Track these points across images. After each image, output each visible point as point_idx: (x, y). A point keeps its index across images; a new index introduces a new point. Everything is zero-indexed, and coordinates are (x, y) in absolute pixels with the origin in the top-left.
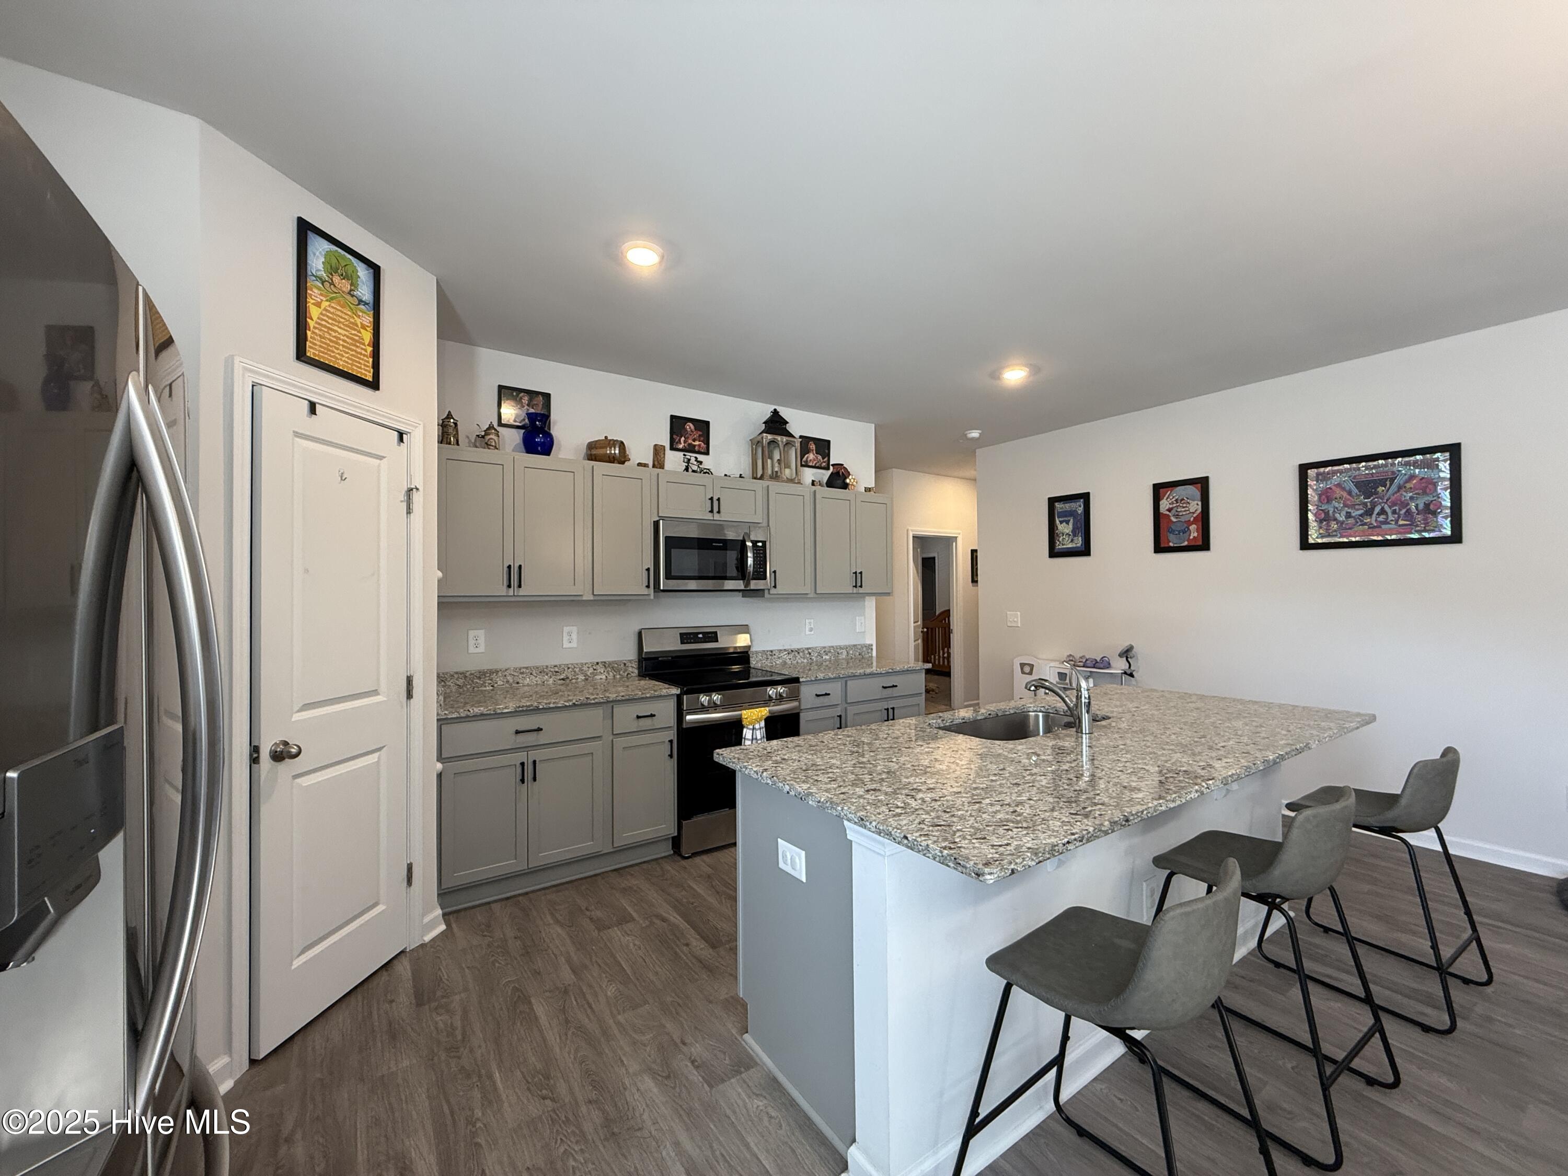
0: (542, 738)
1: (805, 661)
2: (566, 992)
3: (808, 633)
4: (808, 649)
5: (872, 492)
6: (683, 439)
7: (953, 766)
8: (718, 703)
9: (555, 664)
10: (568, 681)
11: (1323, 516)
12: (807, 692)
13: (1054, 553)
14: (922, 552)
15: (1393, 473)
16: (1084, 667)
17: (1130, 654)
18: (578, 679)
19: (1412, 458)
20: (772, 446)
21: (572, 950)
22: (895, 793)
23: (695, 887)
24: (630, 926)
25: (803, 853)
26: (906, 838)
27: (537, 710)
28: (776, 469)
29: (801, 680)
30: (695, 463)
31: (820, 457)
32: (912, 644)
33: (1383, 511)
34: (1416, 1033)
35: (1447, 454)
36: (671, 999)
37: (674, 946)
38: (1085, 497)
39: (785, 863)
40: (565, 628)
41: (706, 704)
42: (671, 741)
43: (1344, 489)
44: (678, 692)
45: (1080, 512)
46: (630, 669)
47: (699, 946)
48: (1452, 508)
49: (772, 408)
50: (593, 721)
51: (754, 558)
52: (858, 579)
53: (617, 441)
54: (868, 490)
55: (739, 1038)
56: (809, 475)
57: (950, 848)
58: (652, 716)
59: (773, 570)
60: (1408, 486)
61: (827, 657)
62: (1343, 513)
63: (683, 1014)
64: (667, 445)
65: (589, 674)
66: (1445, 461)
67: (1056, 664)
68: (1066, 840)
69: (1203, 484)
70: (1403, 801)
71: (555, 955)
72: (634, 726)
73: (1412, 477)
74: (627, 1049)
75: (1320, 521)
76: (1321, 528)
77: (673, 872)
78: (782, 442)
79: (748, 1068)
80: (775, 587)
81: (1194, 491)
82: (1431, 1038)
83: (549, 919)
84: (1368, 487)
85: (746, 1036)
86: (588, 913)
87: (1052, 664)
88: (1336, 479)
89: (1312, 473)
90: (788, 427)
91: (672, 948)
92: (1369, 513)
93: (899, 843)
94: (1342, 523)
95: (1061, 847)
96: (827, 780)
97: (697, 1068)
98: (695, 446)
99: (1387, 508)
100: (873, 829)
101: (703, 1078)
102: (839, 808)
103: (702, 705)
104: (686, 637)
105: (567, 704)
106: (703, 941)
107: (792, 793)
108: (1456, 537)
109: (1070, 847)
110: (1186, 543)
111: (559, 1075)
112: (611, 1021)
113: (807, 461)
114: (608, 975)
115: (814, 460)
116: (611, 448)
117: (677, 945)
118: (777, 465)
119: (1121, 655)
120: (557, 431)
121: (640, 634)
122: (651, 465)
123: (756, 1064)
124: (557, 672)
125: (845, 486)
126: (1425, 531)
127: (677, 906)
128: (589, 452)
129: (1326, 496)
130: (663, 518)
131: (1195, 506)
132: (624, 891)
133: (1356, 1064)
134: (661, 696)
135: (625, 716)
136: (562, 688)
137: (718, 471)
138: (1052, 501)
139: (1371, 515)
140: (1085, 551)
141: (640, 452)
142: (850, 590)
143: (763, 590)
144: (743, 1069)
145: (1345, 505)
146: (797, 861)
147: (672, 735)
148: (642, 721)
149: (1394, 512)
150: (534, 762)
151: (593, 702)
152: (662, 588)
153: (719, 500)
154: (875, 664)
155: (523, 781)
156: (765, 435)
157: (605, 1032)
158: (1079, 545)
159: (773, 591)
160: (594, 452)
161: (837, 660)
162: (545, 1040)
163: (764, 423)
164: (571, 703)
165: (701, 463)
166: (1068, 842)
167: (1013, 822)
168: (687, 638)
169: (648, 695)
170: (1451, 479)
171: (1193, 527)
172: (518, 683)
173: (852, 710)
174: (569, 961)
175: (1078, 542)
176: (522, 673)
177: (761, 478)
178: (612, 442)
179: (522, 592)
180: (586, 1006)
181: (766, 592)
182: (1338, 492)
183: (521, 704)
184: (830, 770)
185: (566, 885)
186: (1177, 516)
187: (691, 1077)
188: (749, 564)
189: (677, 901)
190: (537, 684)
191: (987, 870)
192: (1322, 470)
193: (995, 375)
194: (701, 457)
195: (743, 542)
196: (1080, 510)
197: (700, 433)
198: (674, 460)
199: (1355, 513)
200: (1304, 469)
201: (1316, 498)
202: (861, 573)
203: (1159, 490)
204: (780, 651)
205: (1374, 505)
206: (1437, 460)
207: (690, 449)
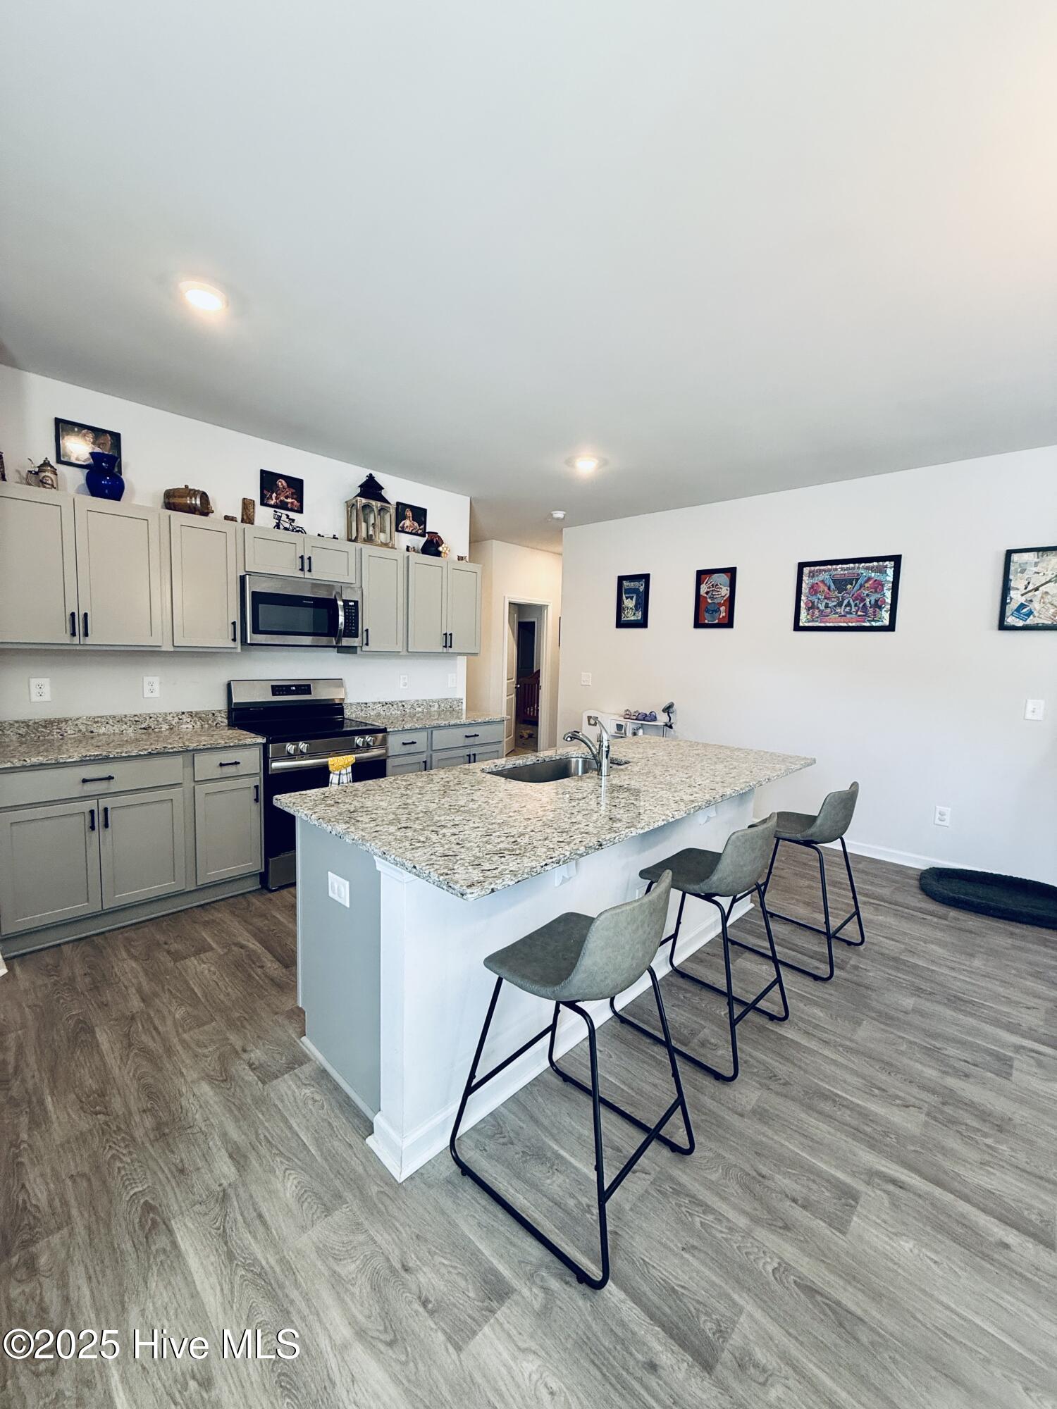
0: (114, 786)
1: (399, 712)
2: (133, 1018)
3: (401, 686)
4: (401, 702)
5: (464, 561)
6: (274, 495)
7: (484, 805)
8: (305, 751)
9: (135, 713)
10: (150, 730)
11: (810, 605)
12: (394, 743)
13: (620, 624)
14: (519, 617)
15: (858, 575)
16: (636, 719)
17: (671, 710)
18: (161, 728)
19: (871, 564)
20: (367, 511)
21: (143, 979)
22: (423, 830)
23: (278, 916)
24: (209, 954)
25: (347, 883)
26: (415, 867)
27: (107, 759)
28: (371, 533)
29: (388, 730)
30: (287, 520)
31: (416, 524)
32: (505, 699)
33: (849, 605)
34: (809, 982)
35: (893, 563)
36: (239, 1015)
37: (249, 969)
38: (646, 578)
39: (334, 893)
40: (145, 678)
41: (292, 752)
42: (256, 787)
43: (825, 585)
44: (264, 741)
45: (641, 590)
46: (220, 719)
47: (272, 966)
48: (891, 605)
49: (368, 472)
50: (172, 769)
51: (345, 616)
52: (448, 640)
53: (198, 491)
54: (460, 558)
55: (298, 1041)
56: (404, 540)
57: (447, 874)
58: (237, 763)
59: (365, 629)
60: (867, 585)
61: (420, 709)
62: (824, 604)
63: (248, 1027)
64: (257, 500)
65: (174, 723)
66: (891, 568)
67: (616, 717)
68: (544, 863)
69: (731, 572)
70: (819, 822)
71: (126, 987)
72: (218, 772)
73: (869, 579)
74: (188, 1061)
75: (808, 609)
76: (808, 614)
77: (258, 903)
78: (377, 507)
79: (301, 1064)
80: (367, 644)
81: (723, 579)
82: (819, 983)
83: (124, 955)
84: (841, 584)
85: (304, 1039)
86: (166, 947)
87: (614, 717)
88: (821, 578)
89: (806, 570)
90: (383, 493)
91: (247, 971)
92: (840, 605)
93: (410, 872)
94: (822, 611)
95: (539, 869)
96: (367, 820)
97: (253, 1070)
98: (287, 503)
99: (851, 602)
100: (392, 861)
101: (258, 1077)
102: (368, 845)
103: (288, 753)
104: (277, 690)
105: (142, 753)
106: (278, 963)
107: (334, 833)
108: (891, 627)
109: (547, 868)
110: (717, 621)
111: (115, 1091)
112: (176, 1040)
113: (403, 527)
114: (178, 1000)
115: (411, 526)
116: (191, 498)
117: (252, 968)
118: (371, 528)
119: (664, 711)
120: (128, 475)
121: (229, 685)
122: (239, 519)
123: (310, 1060)
124: (136, 721)
125: (438, 554)
126: (873, 620)
127: (259, 935)
128: (167, 501)
129: (814, 589)
130: (250, 573)
131: (725, 591)
132: (206, 924)
133: (762, 1004)
134: (246, 745)
135: (207, 765)
136: (144, 737)
137: (312, 530)
138: (621, 579)
139: (841, 606)
140: (643, 624)
141: (226, 502)
142: (440, 649)
143: (356, 647)
144: (296, 1066)
145: (826, 598)
146: (342, 889)
147: (258, 780)
148: (225, 769)
149: (856, 605)
150: (106, 810)
151: (171, 750)
152: (249, 642)
153: (309, 558)
154: (464, 716)
155: (93, 828)
156: (359, 498)
157: (169, 1051)
158: (639, 618)
159: (365, 648)
160: (172, 500)
161: (429, 713)
162: (104, 1064)
163: (360, 486)
164: (146, 752)
165: (293, 521)
166: (546, 865)
167: (509, 850)
168: (279, 691)
169: (232, 744)
170: (893, 582)
171: (723, 608)
172: (92, 732)
173: (436, 756)
174: (139, 990)
175: (639, 616)
176: (97, 722)
177: (355, 540)
178: (192, 492)
179: (89, 640)
180: (152, 1029)
181: (359, 649)
182: (822, 587)
183: (89, 753)
184: (375, 811)
185: (147, 923)
186: (712, 598)
187: (246, 1078)
188: (340, 622)
189: (259, 929)
190: (114, 734)
191: (469, 891)
192: (812, 568)
193: (570, 462)
194: (292, 515)
195: (335, 600)
196: (642, 589)
197: (294, 491)
198: (264, 516)
199: (831, 604)
200: (801, 566)
201: (807, 591)
202: (451, 635)
203: (701, 575)
204: (374, 703)
205: (843, 600)
206: (886, 567)
207: (283, 506)
